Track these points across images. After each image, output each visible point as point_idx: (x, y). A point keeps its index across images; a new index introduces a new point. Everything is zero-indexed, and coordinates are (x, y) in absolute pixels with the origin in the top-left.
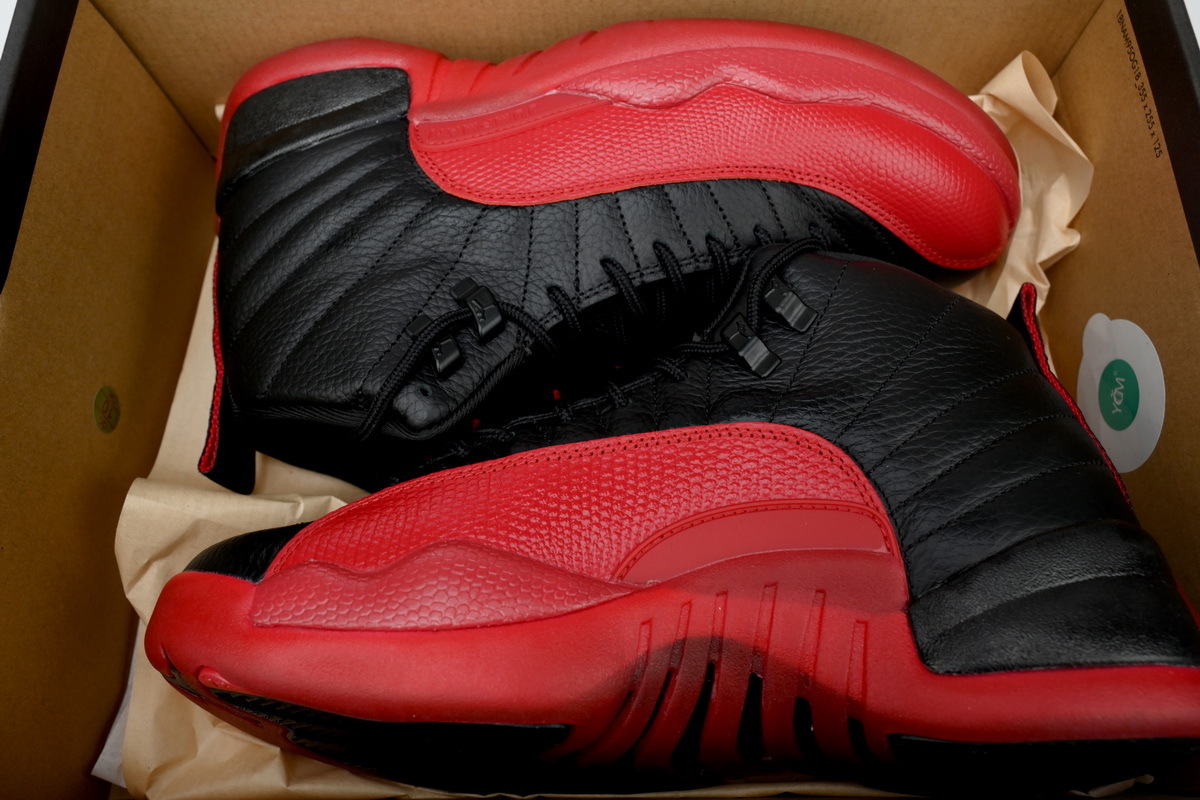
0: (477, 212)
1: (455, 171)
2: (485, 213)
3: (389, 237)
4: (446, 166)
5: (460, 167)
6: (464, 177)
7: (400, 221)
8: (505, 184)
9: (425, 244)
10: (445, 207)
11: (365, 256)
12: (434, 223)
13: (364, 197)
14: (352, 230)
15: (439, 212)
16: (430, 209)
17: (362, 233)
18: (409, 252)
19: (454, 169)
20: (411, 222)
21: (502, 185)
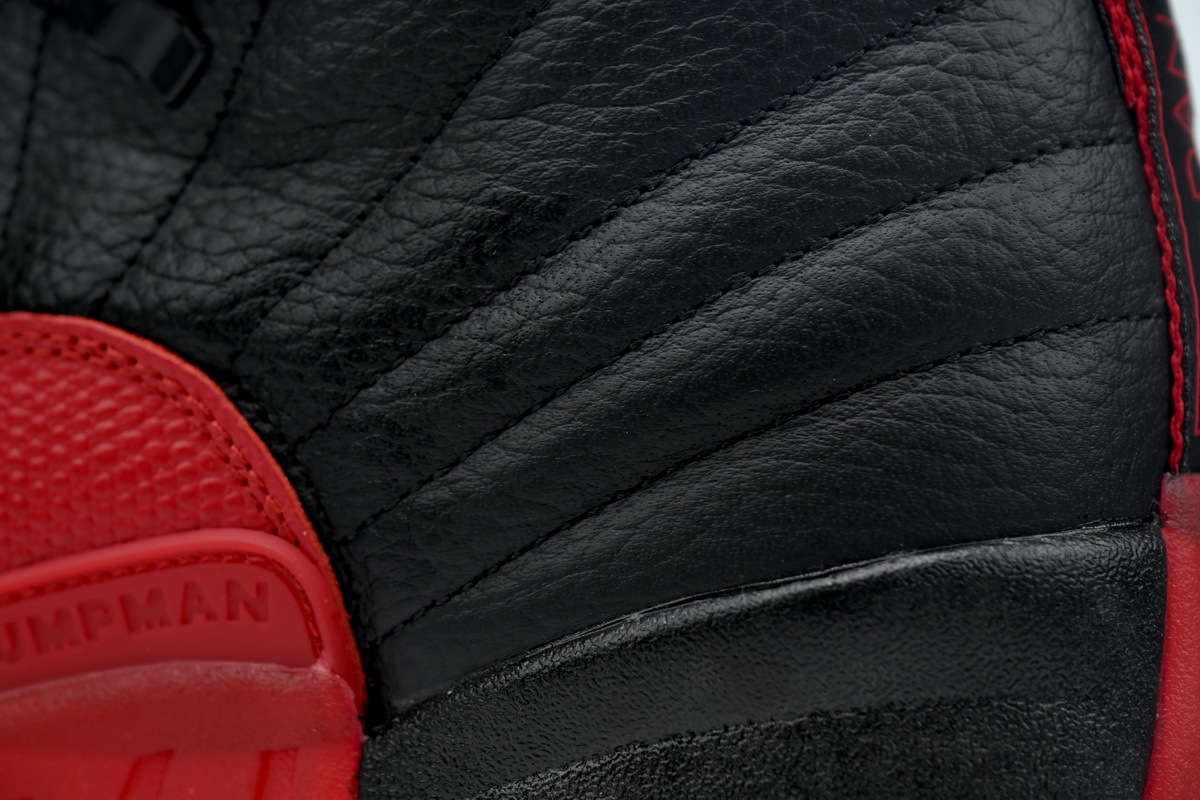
0: (120, 296)
1: (179, 444)
2: (99, 292)
3: (374, 230)
4: (208, 466)
5: (163, 456)
6: (153, 421)
7: (336, 276)
8: (39, 386)
9: (278, 204)
10: (197, 310)
11: (449, 171)
12: (236, 262)
13: (443, 370)
14: (479, 257)
15: (216, 295)
16: (242, 307)
17: (448, 244)
18: (324, 181)
19: (185, 453)
20: (306, 273)
21: (48, 383)
